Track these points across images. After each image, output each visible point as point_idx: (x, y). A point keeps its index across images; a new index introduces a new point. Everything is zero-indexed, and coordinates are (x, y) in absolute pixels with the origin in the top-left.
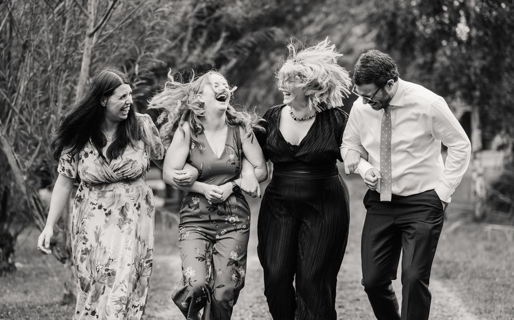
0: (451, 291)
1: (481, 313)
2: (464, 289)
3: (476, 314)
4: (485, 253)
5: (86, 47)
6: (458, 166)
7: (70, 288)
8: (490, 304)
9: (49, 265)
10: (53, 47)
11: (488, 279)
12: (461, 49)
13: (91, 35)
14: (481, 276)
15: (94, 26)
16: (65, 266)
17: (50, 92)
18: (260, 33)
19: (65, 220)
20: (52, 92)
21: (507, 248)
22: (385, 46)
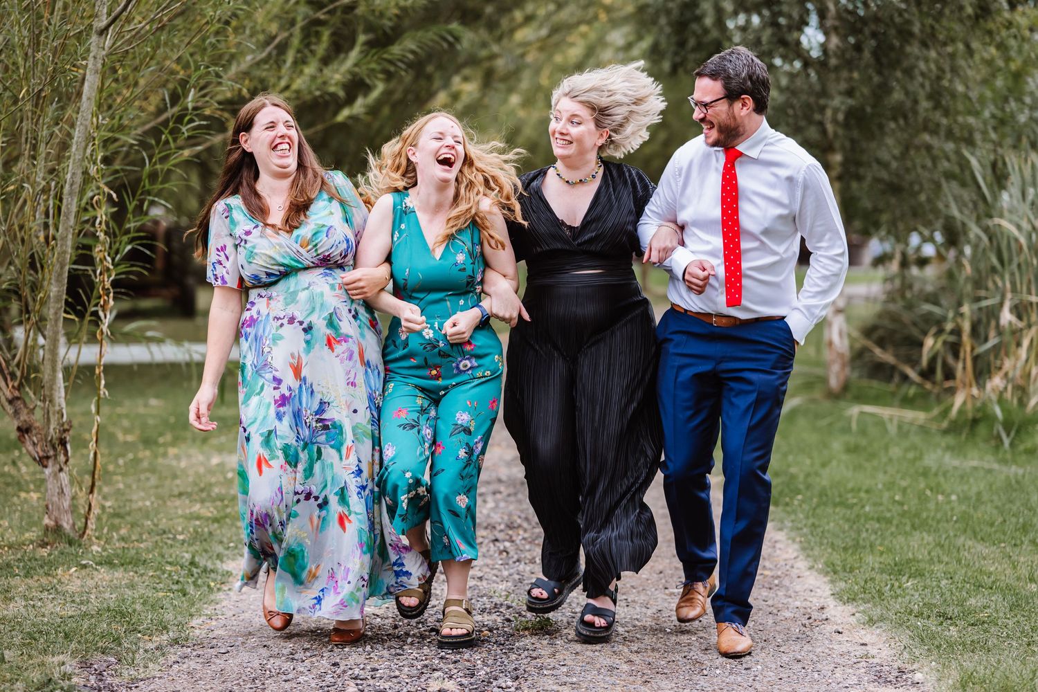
0: (781, 529)
1: (835, 572)
2: (805, 525)
3: (827, 574)
4: (844, 457)
5: (92, 55)
6: (825, 285)
7: (56, 513)
8: (852, 554)
9: (24, 469)
10: (30, 51)
11: (851, 507)
12: (808, 75)
13: (103, 32)
14: (838, 500)
15: (109, 14)
16: (47, 471)
17: (23, 140)
18: (429, 35)
19: (47, 385)
20: (27, 139)
21: (886, 448)
22: (666, 66)
